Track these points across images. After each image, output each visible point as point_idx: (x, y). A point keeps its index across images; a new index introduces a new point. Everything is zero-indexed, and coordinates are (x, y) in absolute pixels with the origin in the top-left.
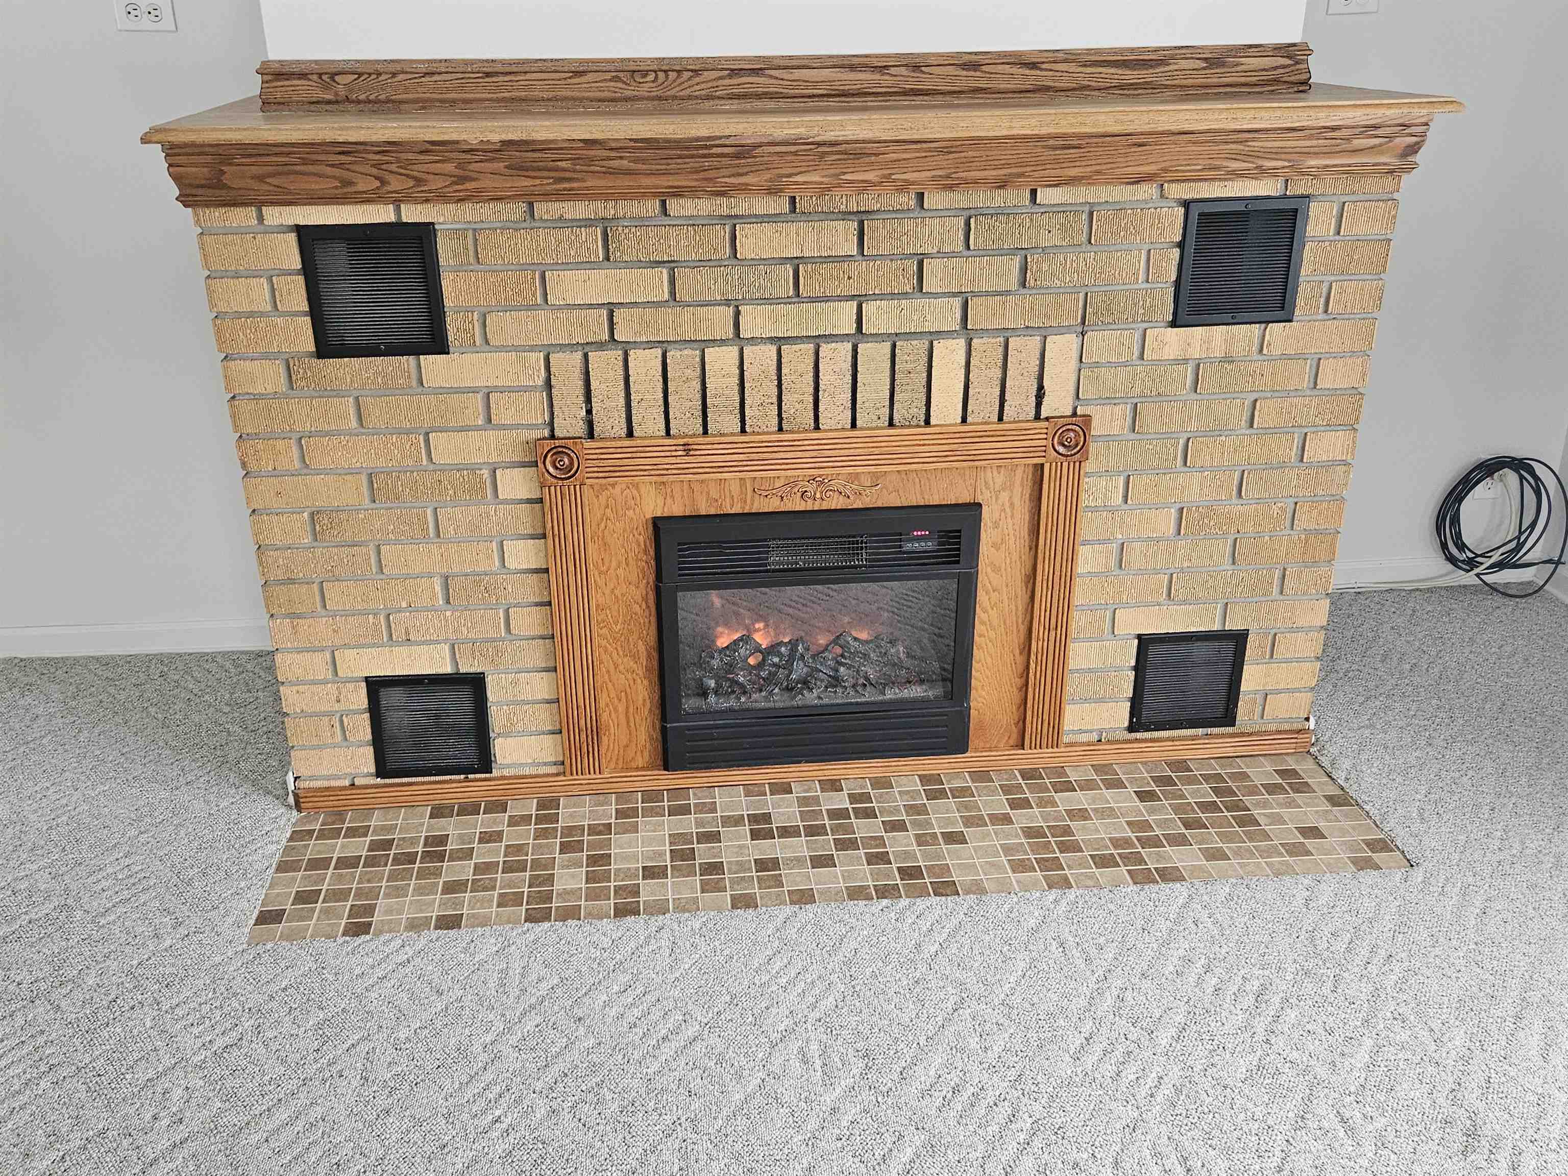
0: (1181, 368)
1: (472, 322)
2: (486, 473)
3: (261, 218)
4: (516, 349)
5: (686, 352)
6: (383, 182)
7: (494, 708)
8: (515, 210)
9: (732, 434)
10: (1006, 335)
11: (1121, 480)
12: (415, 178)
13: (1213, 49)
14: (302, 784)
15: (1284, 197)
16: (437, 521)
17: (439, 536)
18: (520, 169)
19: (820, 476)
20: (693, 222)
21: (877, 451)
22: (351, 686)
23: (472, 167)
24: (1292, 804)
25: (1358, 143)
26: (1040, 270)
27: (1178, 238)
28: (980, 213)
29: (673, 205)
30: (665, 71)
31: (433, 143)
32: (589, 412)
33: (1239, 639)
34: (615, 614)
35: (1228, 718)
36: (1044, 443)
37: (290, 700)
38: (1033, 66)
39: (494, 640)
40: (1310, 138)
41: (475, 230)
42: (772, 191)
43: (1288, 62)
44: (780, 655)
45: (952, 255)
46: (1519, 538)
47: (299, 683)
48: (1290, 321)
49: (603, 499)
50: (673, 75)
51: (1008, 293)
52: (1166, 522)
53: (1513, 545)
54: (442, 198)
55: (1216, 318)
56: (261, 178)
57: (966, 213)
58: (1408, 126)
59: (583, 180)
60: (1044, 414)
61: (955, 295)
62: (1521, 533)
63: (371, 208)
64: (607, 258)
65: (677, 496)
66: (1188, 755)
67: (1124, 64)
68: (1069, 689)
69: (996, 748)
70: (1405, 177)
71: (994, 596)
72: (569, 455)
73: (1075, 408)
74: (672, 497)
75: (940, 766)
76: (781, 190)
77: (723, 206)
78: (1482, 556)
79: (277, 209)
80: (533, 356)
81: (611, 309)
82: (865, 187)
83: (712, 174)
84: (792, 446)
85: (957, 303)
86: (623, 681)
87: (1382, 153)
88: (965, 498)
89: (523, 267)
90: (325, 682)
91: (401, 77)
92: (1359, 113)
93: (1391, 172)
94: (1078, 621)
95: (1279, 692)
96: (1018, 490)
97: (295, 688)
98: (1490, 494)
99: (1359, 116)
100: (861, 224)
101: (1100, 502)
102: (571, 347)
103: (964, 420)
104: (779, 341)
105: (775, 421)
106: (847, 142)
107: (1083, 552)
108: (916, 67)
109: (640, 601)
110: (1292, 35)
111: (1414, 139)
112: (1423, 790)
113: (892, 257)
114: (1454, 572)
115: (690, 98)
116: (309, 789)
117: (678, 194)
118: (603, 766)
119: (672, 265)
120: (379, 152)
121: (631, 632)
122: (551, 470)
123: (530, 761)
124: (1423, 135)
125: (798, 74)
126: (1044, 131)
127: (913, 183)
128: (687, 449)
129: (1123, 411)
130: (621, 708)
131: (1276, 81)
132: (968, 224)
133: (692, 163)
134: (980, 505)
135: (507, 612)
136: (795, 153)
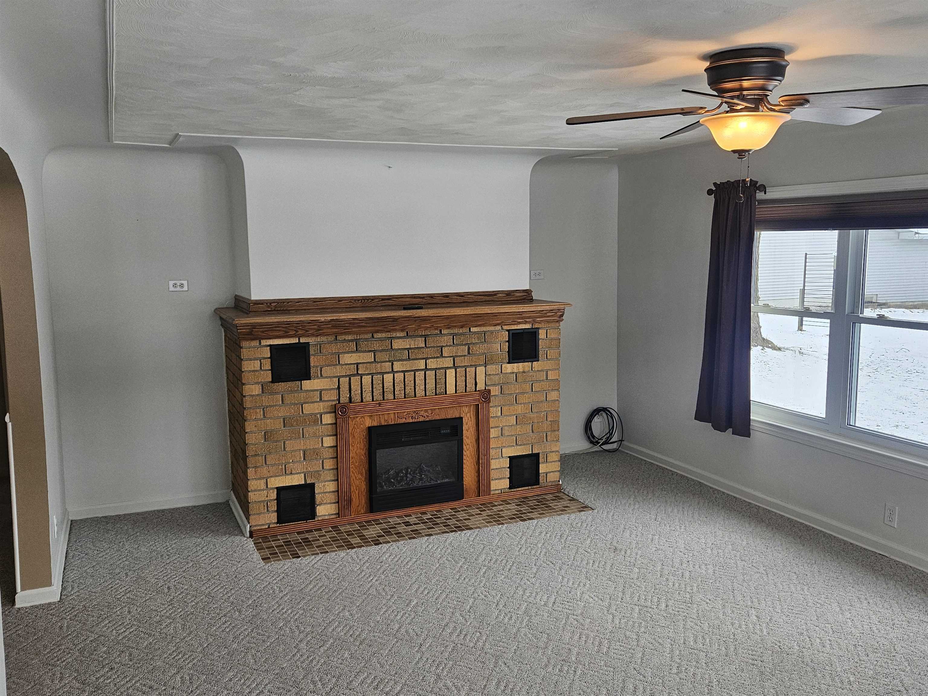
0: (512, 375)
1: (318, 370)
2: (319, 416)
3: (260, 343)
4: (330, 377)
5: (378, 376)
6: (297, 332)
7: (317, 496)
8: (331, 338)
9: (391, 400)
10: (466, 367)
11: (500, 408)
12: (306, 330)
13: (507, 291)
14: (253, 529)
15: (532, 328)
16: (303, 432)
17: (303, 437)
18: (334, 327)
19: (417, 411)
20: (381, 340)
21: (433, 402)
22: (271, 491)
23: (322, 326)
24: (559, 502)
25: (548, 314)
26: (473, 349)
27: (507, 340)
28: (456, 334)
29: (375, 336)
30: (364, 300)
31: (312, 321)
32: (350, 395)
33: (538, 455)
34: (356, 460)
35: (537, 482)
36: (478, 398)
37: (252, 498)
38: (462, 296)
39: (318, 471)
40: (537, 313)
41: (320, 344)
42: (402, 331)
43: (526, 294)
44: (403, 473)
45: (450, 346)
46: (609, 432)
47: (255, 490)
48: (538, 361)
49: (354, 422)
50: (366, 301)
51: (465, 356)
52: (513, 420)
53: (608, 435)
54: (313, 335)
55: (520, 361)
56: (263, 332)
57: (453, 335)
58: (560, 310)
59: (352, 329)
60: (477, 390)
61: (451, 357)
62: (610, 430)
63: (292, 339)
64: (357, 350)
65: (376, 419)
66: (528, 495)
67: (485, 295)
68: (492, 476)
69: (472, 497)
70: (561, 322)
71: (468, 446)
72: (345, 408)
73: (485, 388)
74: (374, 421)
75: (455, 505)
76: (405, 330)
77: (389, 335)
78: (600, 439)
79: (265, 341)
80: (335, 379)
81: (358, 364)
82: (426, 329)
83: (387, 326)
84: (410, 402)
85: (452, 358)
86: (358, 483)
87: (555, 317)
88: (458, 416)
89: (332, 354)
90: (263, 490)
91: (290, 303)
92: (548, 307)
93: (558, 321)
94: (492, 452)
95: (550, 472)
96: (472, 412)
97: (253, 493)
98: (599, 420)
99: (548, 308)
100: (425, 338)
101: (495, 415)
102: (345, 376)
103: (456, 392)
104: (404, 372)
105: (403, 395)
106: (422, 317)
107: (492, 430)
108: (432, 297)
109: (364, 454)
110: (527, 288)
111: (561, 313)
112: (594, 495)
113: (434, 347)
114: (593, 447)
115: (371, 306)
116: (255, 530)
117: (377, 332)
118: (352, 513)
119: (374, 352)
120: (296, 324)
121: (361, 465)
122: (340, 413)
123: (327, 514)
124: (564, 312)
125: (400, 300)
126: (472, 313)
127: (439, 327)
128: (380, 404)
129: (498, 388)
130: (357, 492)
131: (524, 299)
132: (453, 337)
133: (381, 323)
134: (462, 418)
135: (323, 462)
136: (408, 320)
